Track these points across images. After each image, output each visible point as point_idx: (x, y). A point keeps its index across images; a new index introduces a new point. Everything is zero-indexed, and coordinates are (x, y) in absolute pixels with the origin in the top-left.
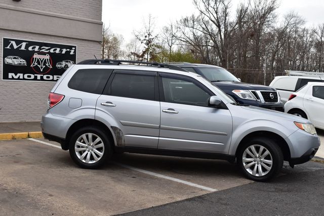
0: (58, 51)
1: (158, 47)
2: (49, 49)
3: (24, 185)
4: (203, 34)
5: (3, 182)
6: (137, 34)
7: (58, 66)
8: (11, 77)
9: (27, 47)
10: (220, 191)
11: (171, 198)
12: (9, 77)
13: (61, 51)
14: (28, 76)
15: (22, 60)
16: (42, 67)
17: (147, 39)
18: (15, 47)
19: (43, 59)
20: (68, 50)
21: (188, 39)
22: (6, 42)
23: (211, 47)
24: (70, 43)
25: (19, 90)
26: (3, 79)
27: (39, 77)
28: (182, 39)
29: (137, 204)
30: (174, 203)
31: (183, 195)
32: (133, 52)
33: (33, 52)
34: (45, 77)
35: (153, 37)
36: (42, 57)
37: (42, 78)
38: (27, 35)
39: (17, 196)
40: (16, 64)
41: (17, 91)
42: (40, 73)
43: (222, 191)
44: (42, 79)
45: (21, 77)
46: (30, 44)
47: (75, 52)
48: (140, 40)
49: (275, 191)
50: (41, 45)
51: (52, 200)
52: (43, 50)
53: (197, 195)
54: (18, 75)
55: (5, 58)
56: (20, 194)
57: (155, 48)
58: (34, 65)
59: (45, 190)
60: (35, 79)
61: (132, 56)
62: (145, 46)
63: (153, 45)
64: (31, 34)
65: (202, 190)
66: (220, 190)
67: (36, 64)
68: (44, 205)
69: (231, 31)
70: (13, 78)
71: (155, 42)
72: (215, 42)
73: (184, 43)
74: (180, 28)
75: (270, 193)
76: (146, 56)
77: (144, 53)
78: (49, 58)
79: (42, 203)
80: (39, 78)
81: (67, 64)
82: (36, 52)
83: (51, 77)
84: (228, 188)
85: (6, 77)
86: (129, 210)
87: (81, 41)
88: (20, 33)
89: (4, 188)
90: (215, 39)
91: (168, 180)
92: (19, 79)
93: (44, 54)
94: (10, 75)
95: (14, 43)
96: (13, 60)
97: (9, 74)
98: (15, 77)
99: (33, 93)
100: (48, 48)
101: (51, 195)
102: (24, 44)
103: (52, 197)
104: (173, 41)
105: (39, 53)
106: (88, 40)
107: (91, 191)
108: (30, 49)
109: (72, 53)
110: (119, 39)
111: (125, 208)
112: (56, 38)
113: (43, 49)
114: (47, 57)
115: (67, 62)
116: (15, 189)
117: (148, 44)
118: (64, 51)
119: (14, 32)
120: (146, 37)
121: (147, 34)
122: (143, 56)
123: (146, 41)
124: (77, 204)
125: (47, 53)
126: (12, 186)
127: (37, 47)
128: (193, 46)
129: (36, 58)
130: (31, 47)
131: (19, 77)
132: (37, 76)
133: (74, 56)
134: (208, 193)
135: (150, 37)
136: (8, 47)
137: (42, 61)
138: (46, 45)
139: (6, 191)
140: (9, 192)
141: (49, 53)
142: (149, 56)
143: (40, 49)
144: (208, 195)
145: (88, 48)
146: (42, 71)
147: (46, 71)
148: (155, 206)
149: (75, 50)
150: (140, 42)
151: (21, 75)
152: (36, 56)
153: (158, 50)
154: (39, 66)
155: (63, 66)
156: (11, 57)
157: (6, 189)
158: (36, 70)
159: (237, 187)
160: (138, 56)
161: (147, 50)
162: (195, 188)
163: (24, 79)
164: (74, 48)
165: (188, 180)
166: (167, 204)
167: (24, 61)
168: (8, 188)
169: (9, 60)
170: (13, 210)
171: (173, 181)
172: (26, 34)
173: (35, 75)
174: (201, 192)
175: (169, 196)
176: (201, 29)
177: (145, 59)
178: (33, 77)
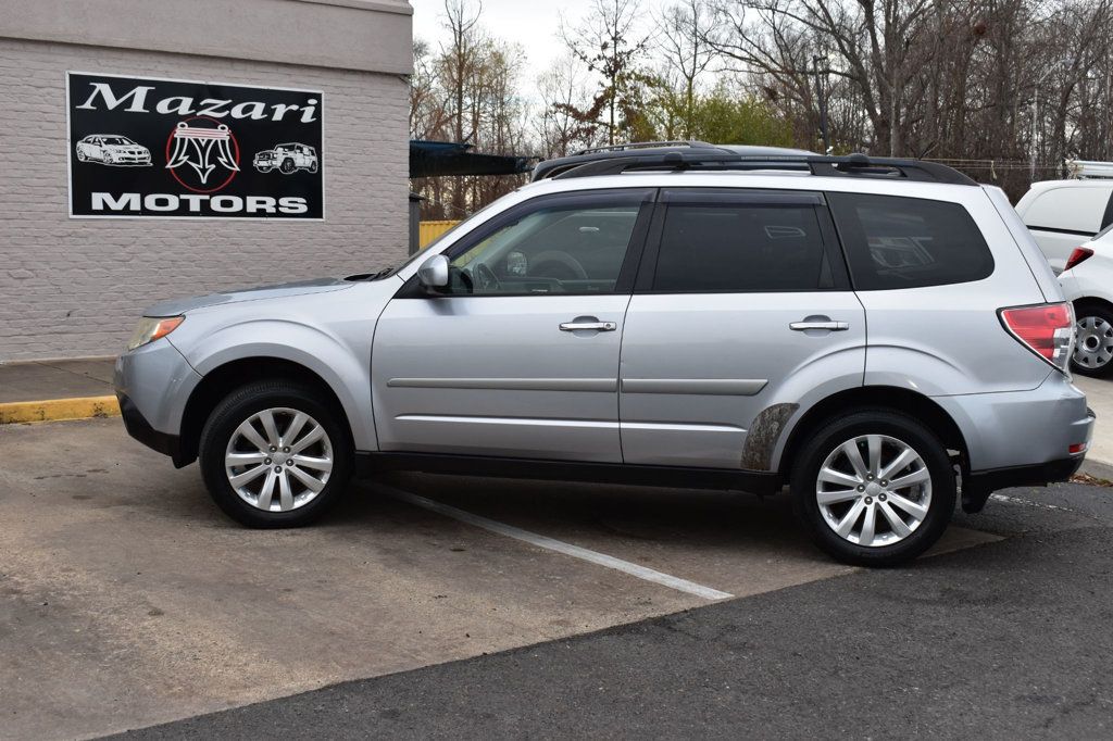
0: (257, 113)
1: (649, 81)
2: (228, 107)
3: (81, 578)
4: (810, 32)
5: (15, 567)
6: (573, 37)
7: (260, 163)
8: (101, 207)
9: (151, 101)
10: (738, 601)
11: (559, 623)
12: (94, 207)
13: (269, 111)
14: (160, 202)
15: (136, 147)
16: (204, 170)
17: (609, 53)
18: (112, 102)
19: (209, 141)
20: (295, 107)
21: (755, 51)
22: (81, 86)
23: (839, 78)
24: (299, 83)
25: (131, 249)
26: (75, 213)
27: (195, 202)
28: (738, 52)
29: (436, 644)
30: (562, 641)
31: (607, 610)
32: (560, 102)
33: (174, 119)
34: (216, 203)
35: (631, 45)
36: (203, 135)
37: (205, 205)
38: (150, 62)
39: (43, 616)
40: (116, 160)
41: (122, 254)
42: (197, 188)
43: (749, 598)
44: (206, 209)
45: (135, 206)
46: (159, 90)
47: (317, 113)
48: (584, 58)
49: (941, 602)
50: (199, 93)
51: (154, 629)
52: (206, 112)
53: (652, 615)
54: (125, 197)
55: (79, 144)
56: (56, 607)
57: (640, 84)
58: (176, 162)
59: (143, 592)
60: (184, 209)
61: (560, 116)
62: (603, 78)
63: (629, 77)
64: (162, 59)
65: (678, 593)
66: (743, 595)
67: (184, 159)
68: (120, 647)
69: (912, 16)
70: (107, 210)
71: (637, 64)
72: (854, 58)
73: (743, 65)
74: (725, 12)
75: (918, 609)
76: (605, 116)
77: (600, 103)
78: (227, 139)
79: (118, 638)
80: (195, 205)
81: (290, 154)
82: (183, 118)
83: (238, 204)
84: (774, 588)
85: (82, 205)
86: (402, 665)
87: (340, 75)
88: (127, 56)
89: (10, 585)
90: (852, 45)
91: (574, 559)
92: (126, 211)
93: (211, 123)
94: (98, 199)
95: (105, 90)
96: (105, 147)
97: (94, 194)
98: (114, 206)
99: (175, 257)
100: (222, 103)
101: (157, 613)
102: (140, 94)
103: (158, 620)
104: (702, 59)
105: (194, 121)
106: (363, 72)
107: (294, 598)
108: (163, 107)
109: (307, 117)
110: (510, 59)
111: (387, 657)
112: (250, 67)
113: (207, 106)
114: (222, 134)
115: (291, 148)
116: (45, 591)
117: (612, 73)
118: (280, 111)
119: (105, 53)
120: (605, 46)
121: (607, 38)
122: (594, 114)
123: (604, 63)
124: (232, 644)
125: (222, 120)
126: (41, 578)
127: (187, 102)
128: (773, 72)
129: (183, 140)
130: (166, 102)
131: (128, 204)
132: (188, 201)
133: (316, 127)
134: (697, 605)
135: (621, 48)
136: (88, 105)
137: (204, 151)
138: (217, 92)
139: (14, 597)
140: (23, 602)
141: (229, 120)
142: (616, 113)
143: (195, 106)
144: (692, 613)
145: (362, 98)
146: (204, 181)
147: (220, 182)
148: (497, 650)
149: (318, 107)
150: (587, 65)
151: (134, 200)
152: (182, 132)
153: (648, 94)
154: (194, 165)
155: (278, 163)
156: (99, 136)
157: (16, 592)
158: (185, 181)
159: (808, 586)
160: (578, 115)
161: (609, 94)
162: (656, 587)
163: (144, 211)
164: (312, 101)
165: (644, 560)
166: (539, 645)
167: (143, 149)
168: (25, 588)
169: (91, 150)
170: (16, 664)
171: (589, 563)
172: (147, 58)
173: (183, 197)
174: (674, 601)
175: (554, 618)
176: (804, 13)
177: (601, 123)
178: (173, 202)
